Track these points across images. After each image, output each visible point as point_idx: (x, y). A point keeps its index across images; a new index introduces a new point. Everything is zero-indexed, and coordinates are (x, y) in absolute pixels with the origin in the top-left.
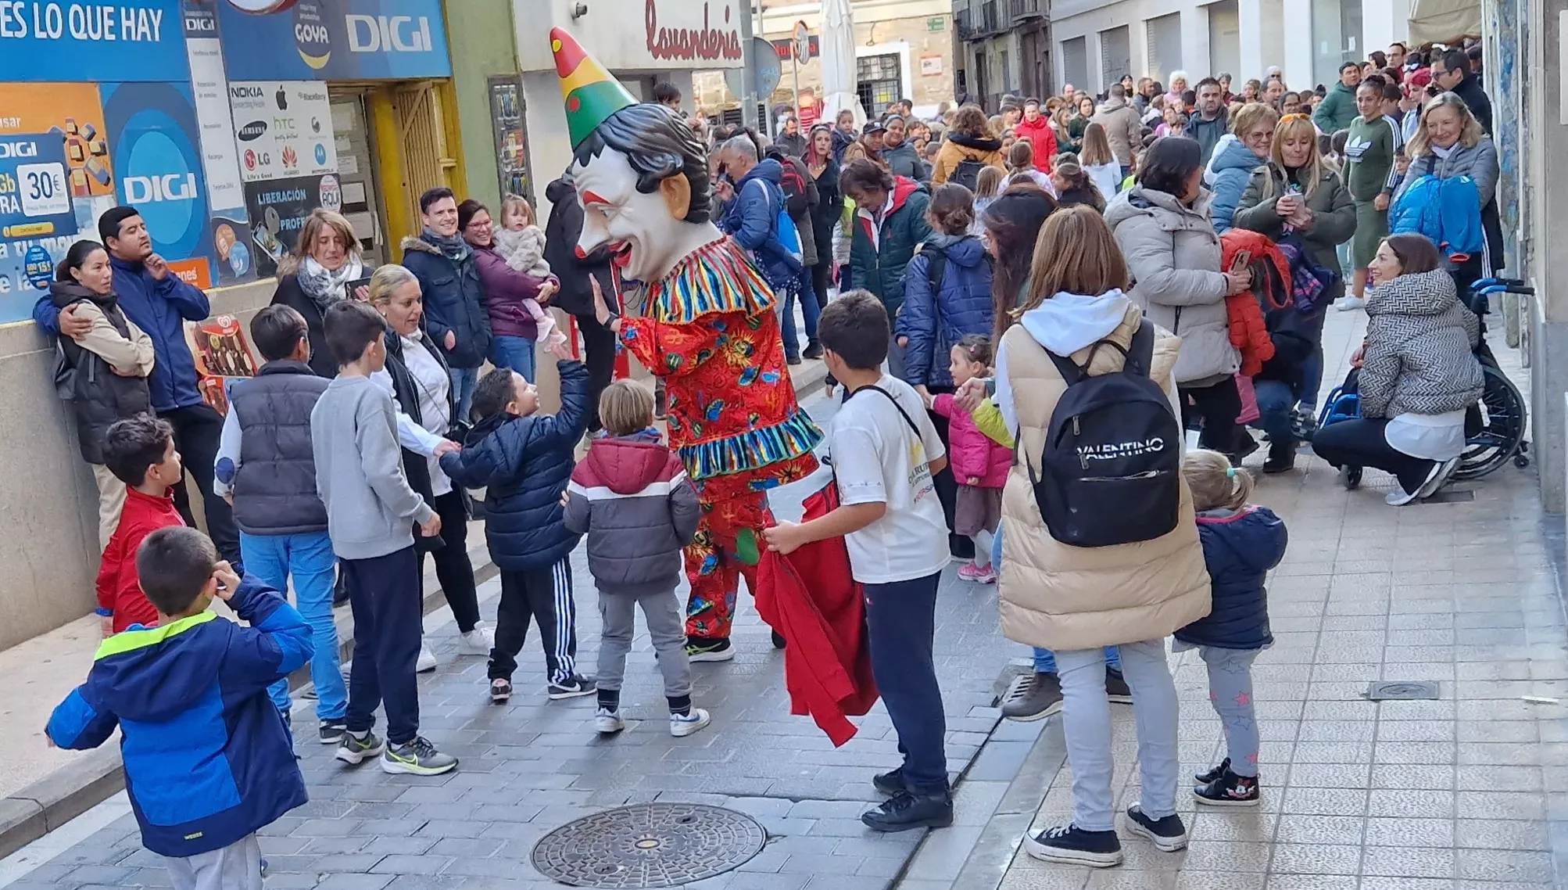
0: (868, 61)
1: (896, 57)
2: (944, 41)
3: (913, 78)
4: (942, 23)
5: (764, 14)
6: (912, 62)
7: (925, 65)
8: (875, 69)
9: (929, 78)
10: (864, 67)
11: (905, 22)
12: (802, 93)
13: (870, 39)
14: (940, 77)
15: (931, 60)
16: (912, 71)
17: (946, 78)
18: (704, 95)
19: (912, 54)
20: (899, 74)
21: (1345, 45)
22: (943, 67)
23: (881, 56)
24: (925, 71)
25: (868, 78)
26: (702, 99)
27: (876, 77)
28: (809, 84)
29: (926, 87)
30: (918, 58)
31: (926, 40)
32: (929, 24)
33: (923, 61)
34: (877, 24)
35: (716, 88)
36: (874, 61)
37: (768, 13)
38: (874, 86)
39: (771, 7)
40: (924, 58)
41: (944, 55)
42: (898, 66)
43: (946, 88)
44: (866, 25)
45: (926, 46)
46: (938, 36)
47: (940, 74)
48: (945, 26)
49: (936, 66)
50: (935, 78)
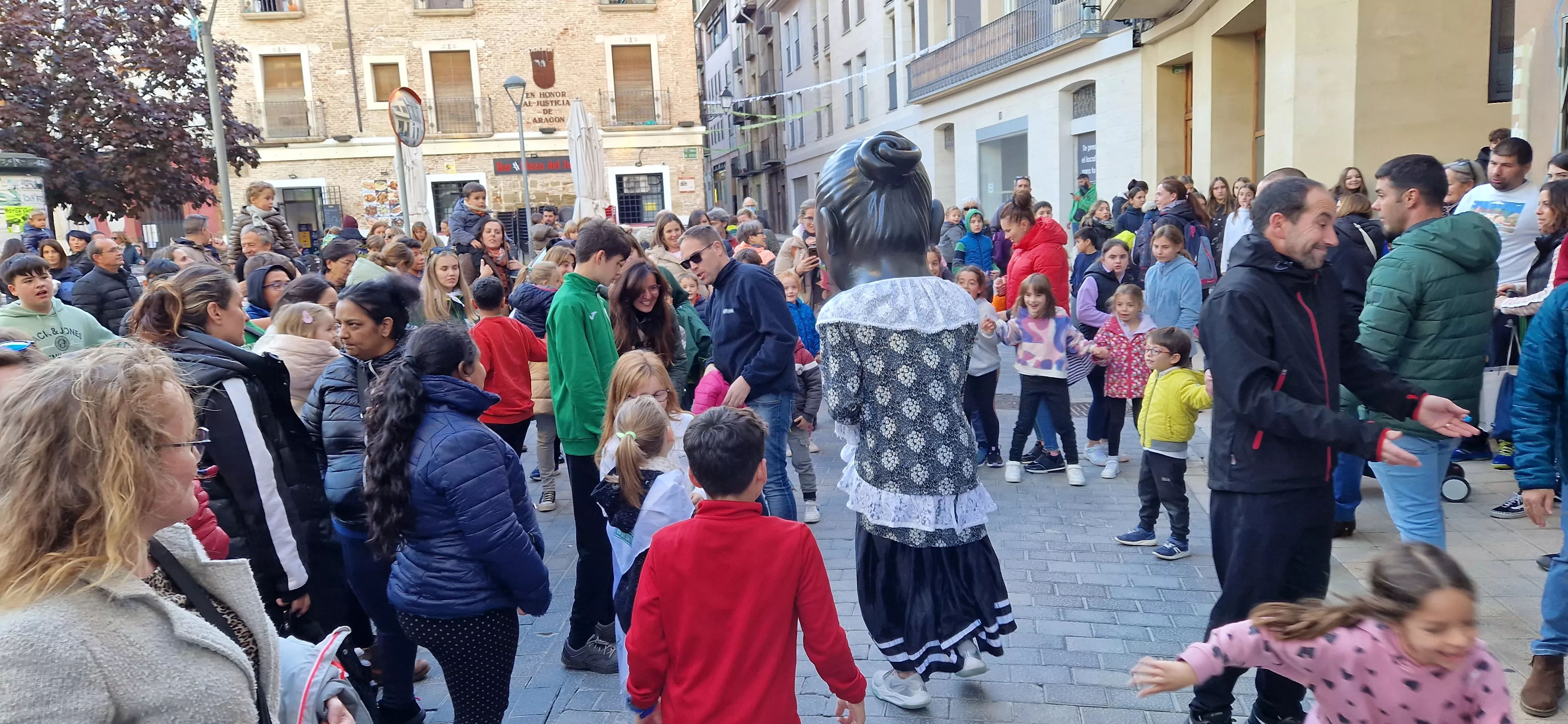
0: (638, 178)
1: (659, 176)
2: (696, 167)
3: (673, 194)
4: (695, 153)
6: (672, 181)
7: (682, 184)
8: (642, 184)
9: (685, 194)
10: (635, 182)
11: (667, 150)
13: (638, 161)
14: (693, 195)
15: (686, 181)
16: (672, 187)
17: (698, 196)
18: (505, 195)
19: (672, 174)
20: (662, 190)
22: (696, 187)
23: (649, 175)
24: (682, 189)
25: (638, 191)
26: (502, 198)
27: (643, 191)
29: (682, 201)
30: (676, 179)
31: (682, 166)
32: (685, 153)
33: (680, 181)
34: (645, 150)
35: (514, 190)
36: (642, 178)
37: (557, 134)
38: (644, 197)
39: (559, 130)
40: (680, 178)
41: (697, 177)
42: (661, 183)
43: (698, 203)
44: (635, 150)
45: (682, 169)
46: (692, 163)
47: (693, 192)
48: (697, 155)
49: (690, 185)
50: (690, 195)
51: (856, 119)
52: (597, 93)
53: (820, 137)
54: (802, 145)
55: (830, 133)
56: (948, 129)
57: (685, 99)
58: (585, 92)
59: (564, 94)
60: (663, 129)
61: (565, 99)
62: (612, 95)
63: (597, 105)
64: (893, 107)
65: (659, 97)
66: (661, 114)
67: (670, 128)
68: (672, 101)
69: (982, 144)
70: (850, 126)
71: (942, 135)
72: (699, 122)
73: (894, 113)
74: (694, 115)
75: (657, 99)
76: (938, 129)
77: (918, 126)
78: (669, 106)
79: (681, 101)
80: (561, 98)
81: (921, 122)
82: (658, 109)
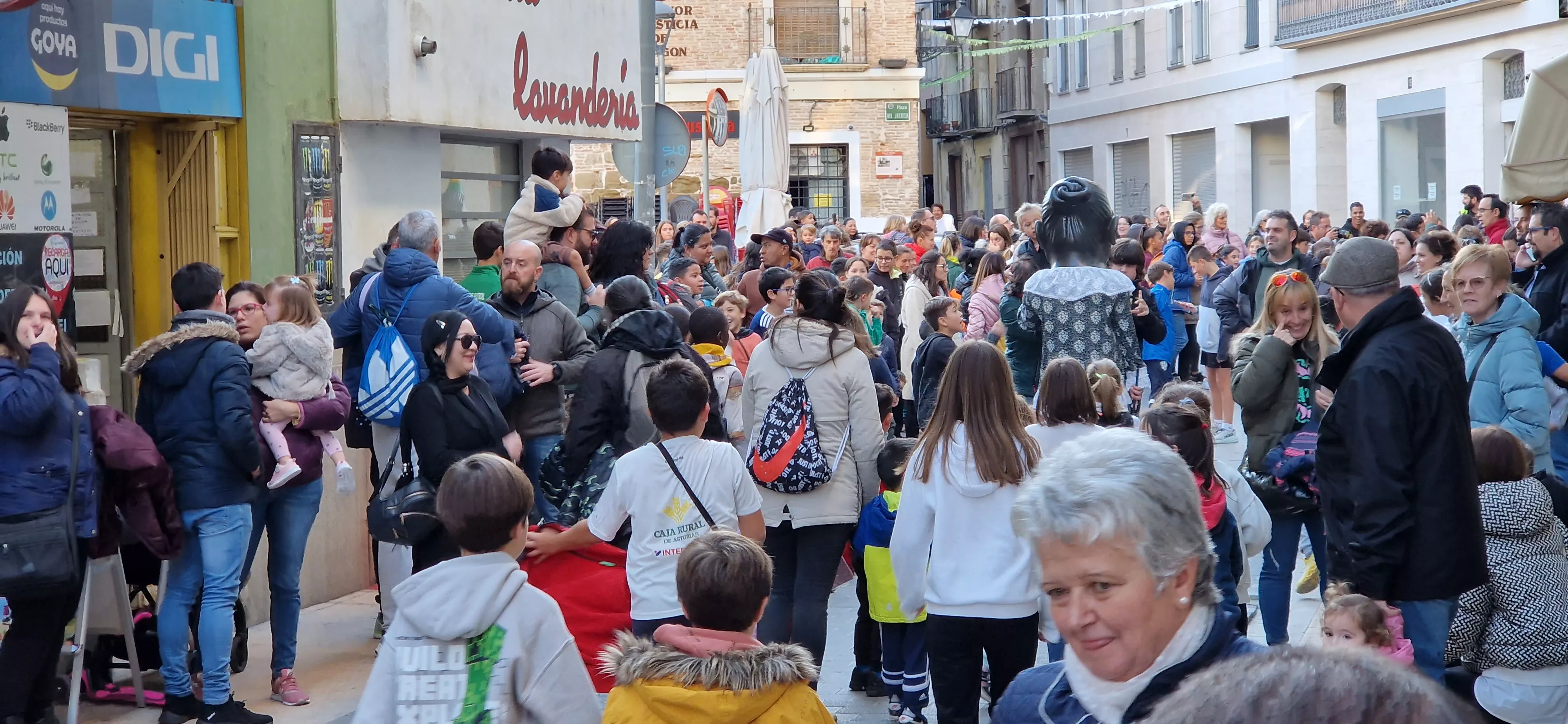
0: (804, 151)
1: (843, 148)
2: (907, 135)
3: (864, 179)
4: (906, 111)
5: (667, 78)
6: (863, 158)
7: (881, 163)
8: (812, 162)
9: (885, 181)
10: (800, 158)
11: (857, 106)
12: (712, 184)
13: (807, 123)
14: (901, 181)
15: (888, 158)
16: (863, 168)
17: (907, 183)
19: (864, 146)
20: (846, 171)
21: (1424, 192)
22: (905, 168)
23: (824, 147)
24: (881, 171)
25: (804, 173)
27: (813, 172)
28: (721, 174)
29: (880, 192)
30: (871, 154)
31: (883, 131)
32: (888, 111)
33: (878, 158)
34: (819, 105)
36: (812, 151)
37: (674, 75)
38: (811, 184)
39: (677, 69)
40: (878, 154)
41: (905, 153)
42: (844, 160)
43: (907, 196)
44: (803, 104)
45: (883, 138)
46: (899, 127)
47: (900, 177)
48: (909, 115)
49: (895, 166)
50: (893, 181)
51: (1188, 54)
52: (742, 11)
53: (1118, 77)
54: (1083, 89)
55: (1140, 72)
56: (1339, 91)
57: (893, 22)
58: (723, 7)
59: (688, 10)
60: (854, 71)
61: (691, 18)
62: (769, 14)
63: (742, 29)
64: (1252, 44)
65: (849, 17)
66: (850, 45)
67: (865, 69)
68: (870, 25)
69: (1385, 123)
70: (1176, 66)
71: (1328, 101)
72: (915, 60)
73: (1254, 54)
74: (907, 49)
75: (846, 22)
76: (1321, 90)
77: (1292, 84)
78: (865, 34)
79: (885, 24)
80: (683, 17)
81: (1296, 77)
82: (846, 36)
